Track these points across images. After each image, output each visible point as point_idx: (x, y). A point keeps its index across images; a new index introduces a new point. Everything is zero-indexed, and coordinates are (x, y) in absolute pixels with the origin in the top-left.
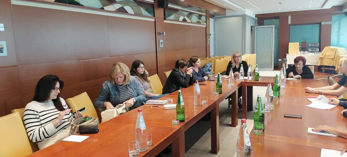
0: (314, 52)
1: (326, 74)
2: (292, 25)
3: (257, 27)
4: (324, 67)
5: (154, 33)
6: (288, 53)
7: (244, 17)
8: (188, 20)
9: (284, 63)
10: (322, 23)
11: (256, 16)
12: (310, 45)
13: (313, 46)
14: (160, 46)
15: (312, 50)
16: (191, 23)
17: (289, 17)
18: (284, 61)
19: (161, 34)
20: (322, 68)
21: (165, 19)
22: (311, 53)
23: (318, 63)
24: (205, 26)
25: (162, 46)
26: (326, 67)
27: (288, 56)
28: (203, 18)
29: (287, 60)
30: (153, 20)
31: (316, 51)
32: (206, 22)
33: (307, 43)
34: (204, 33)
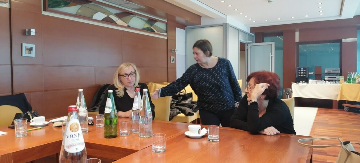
0: (332, 81)
1: (350, 114)
2: (300, 43)
3: (251, 44)
4: (347, 103)
7: (225, 26)
8: (120, 22)
9: (288, 95)
10: (343, 39)
12: (326, 71)
13: (332, 72)
15: (329, 77)
16: (129, 27)
18: (288, 92)
20: (344, 105)
22: (328, 81)
23: (337, 95)
24: (165, 38)
25: (33, 55)
26: (350, 102)
27: (293, 85)
28: (160, 25)
29: (293, 91)
31: (336, 79)
32: (166, 32)
33: (322, 68)
34: (164, 48)
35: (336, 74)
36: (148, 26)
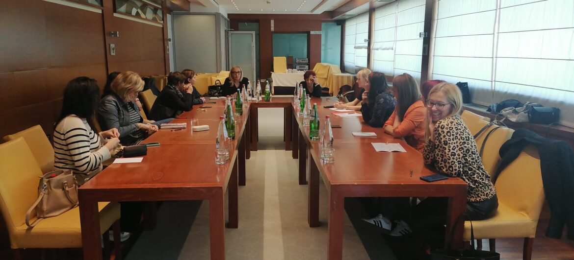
2: (275, 32)
3: (232, 32)
5: (102, 33)
6: (273, 71)
7: (217, 16)
8: (143, 15)
10: (311, 32)
11: (229, 15)
12: (297, 61)
13: (301, 61)
14: (112, 54)
15: (300, 67)
16: (146, 19)
17: (272, 21)
19: (112, 34)
21: (115, 11)
24: (162, 26)
25: (114, 54)
27: (273, 75)
28: (160, 13)
29: (273, 81)
30: (100, 11)
31: (305, 68)
32: (163, 20)
33: (294, 58)
34: (161, 37)
35: (305, 64)
36: (154, 16)
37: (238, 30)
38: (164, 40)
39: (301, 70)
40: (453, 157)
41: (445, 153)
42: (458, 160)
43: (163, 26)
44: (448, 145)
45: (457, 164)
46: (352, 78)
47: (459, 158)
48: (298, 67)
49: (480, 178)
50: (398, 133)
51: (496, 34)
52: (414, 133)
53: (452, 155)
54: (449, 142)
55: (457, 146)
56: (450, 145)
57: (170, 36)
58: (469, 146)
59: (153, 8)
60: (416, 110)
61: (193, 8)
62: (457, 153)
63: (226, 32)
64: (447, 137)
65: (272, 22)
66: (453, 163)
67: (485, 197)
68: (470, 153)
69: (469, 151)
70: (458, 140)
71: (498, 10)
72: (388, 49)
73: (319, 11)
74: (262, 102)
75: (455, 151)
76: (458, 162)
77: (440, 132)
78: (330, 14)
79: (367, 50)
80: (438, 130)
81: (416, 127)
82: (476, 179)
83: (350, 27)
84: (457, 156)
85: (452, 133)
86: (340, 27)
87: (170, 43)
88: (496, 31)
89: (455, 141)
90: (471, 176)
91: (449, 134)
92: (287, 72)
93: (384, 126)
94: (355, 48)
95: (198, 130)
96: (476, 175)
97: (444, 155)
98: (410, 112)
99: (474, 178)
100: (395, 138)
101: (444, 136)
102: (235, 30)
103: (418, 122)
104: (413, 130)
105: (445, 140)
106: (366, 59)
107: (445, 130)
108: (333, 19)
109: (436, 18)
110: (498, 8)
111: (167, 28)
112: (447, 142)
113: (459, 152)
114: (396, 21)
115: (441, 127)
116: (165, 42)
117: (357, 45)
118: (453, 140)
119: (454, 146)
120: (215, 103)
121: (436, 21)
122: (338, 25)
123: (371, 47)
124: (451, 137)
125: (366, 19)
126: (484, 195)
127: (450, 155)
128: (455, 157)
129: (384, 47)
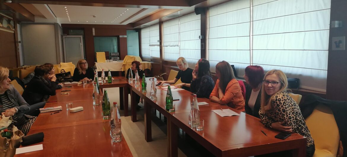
2: (96, 36)
3: (65, 36)
7: (55, 25)
10: (120, 36)
11: (62, 24)
12: (112, 54)
13: (114, 55)
15: (114, 58)
16: (3, 27)
23: (122, 69)
27: (97, 64)
28: (12, 23)
29: (97, 68)
31: (118, 59)
32: (14, 28)
33: (109, 53)
34: (13, 40)
35: (116, 56)
36: (9, 25)
37: (69, 35)
38: (15, 42)
39: (115, 60)
40: (290, 120)
41: (285, 118)
42: (293, 121)
43: (14, 32)
44: (286, 112)
45: (293, 124)
46: (150, 64)
47: (294, 120)
48: (112, 58)
49: (306, 130)
50: (224, 101)
51: (251, 37)
52: (232, 101)
53: (289, 119)
54: (286, 110)
55: (291, 111)
56: (287, 112)
57: (19, 40)
58: (297, 109)
59: (7, 19)
60: (233, 85)
61: (37, 20)
62: (292, 117)
63: (62, 37)
64: (284, 107)
65: (94, 29)
66: (291, 124)
67: (310, 144)
68: (298, 114)
69: (297, 113)
70: (290, 107)
71: (252, 22)
72: (175, 46)
73: (126, 23)
74: (106, 84)
75: (290, 116)
76: (294, 122)
77: (278, 103)
78: (132, 25)
79: (159, 47)
80: (277, 103)
81: (234, 96)
82: (304, 132)
83: (145, 33)
84: (292, 118)
85: (286, 103)
86: (137, 33)
87: (20, 44)
88: (251, 34)
89: (289, 108)
90: (301, 130)
91: (285, 104)
92: (106, 62)
93: (210, 97)
94: (150, 45)
95: (75, 112)
96: (303, 129)
97: (284, 119)
98: (230, 87)
99: (303, 131)
100: (222, 105)
101: (282, 106)
102: (67, 35)
103: (236, 93)
104: (232, 99)
105: (283, 109)
106: (159, 52)
107: (282, 102)
108: (134, 28)
109: (208, 27)
110: (252, 21)
111: (17, 33)
112: (285, 110)
113: (293, 115)
114: (179, 29)
115: (279, 100)
116: (17, 44)
117: (151, 44)
118: (288, 108)
119: (290, 112)
120: (71, 87)
121: (208, 29)
122: (136, 31)
123: (162, 45)
124: (287, 106)
125: (157, 27)
126: (309, 143)
127: (288, 119)
128: (291, 120)
129: (171, 45)
